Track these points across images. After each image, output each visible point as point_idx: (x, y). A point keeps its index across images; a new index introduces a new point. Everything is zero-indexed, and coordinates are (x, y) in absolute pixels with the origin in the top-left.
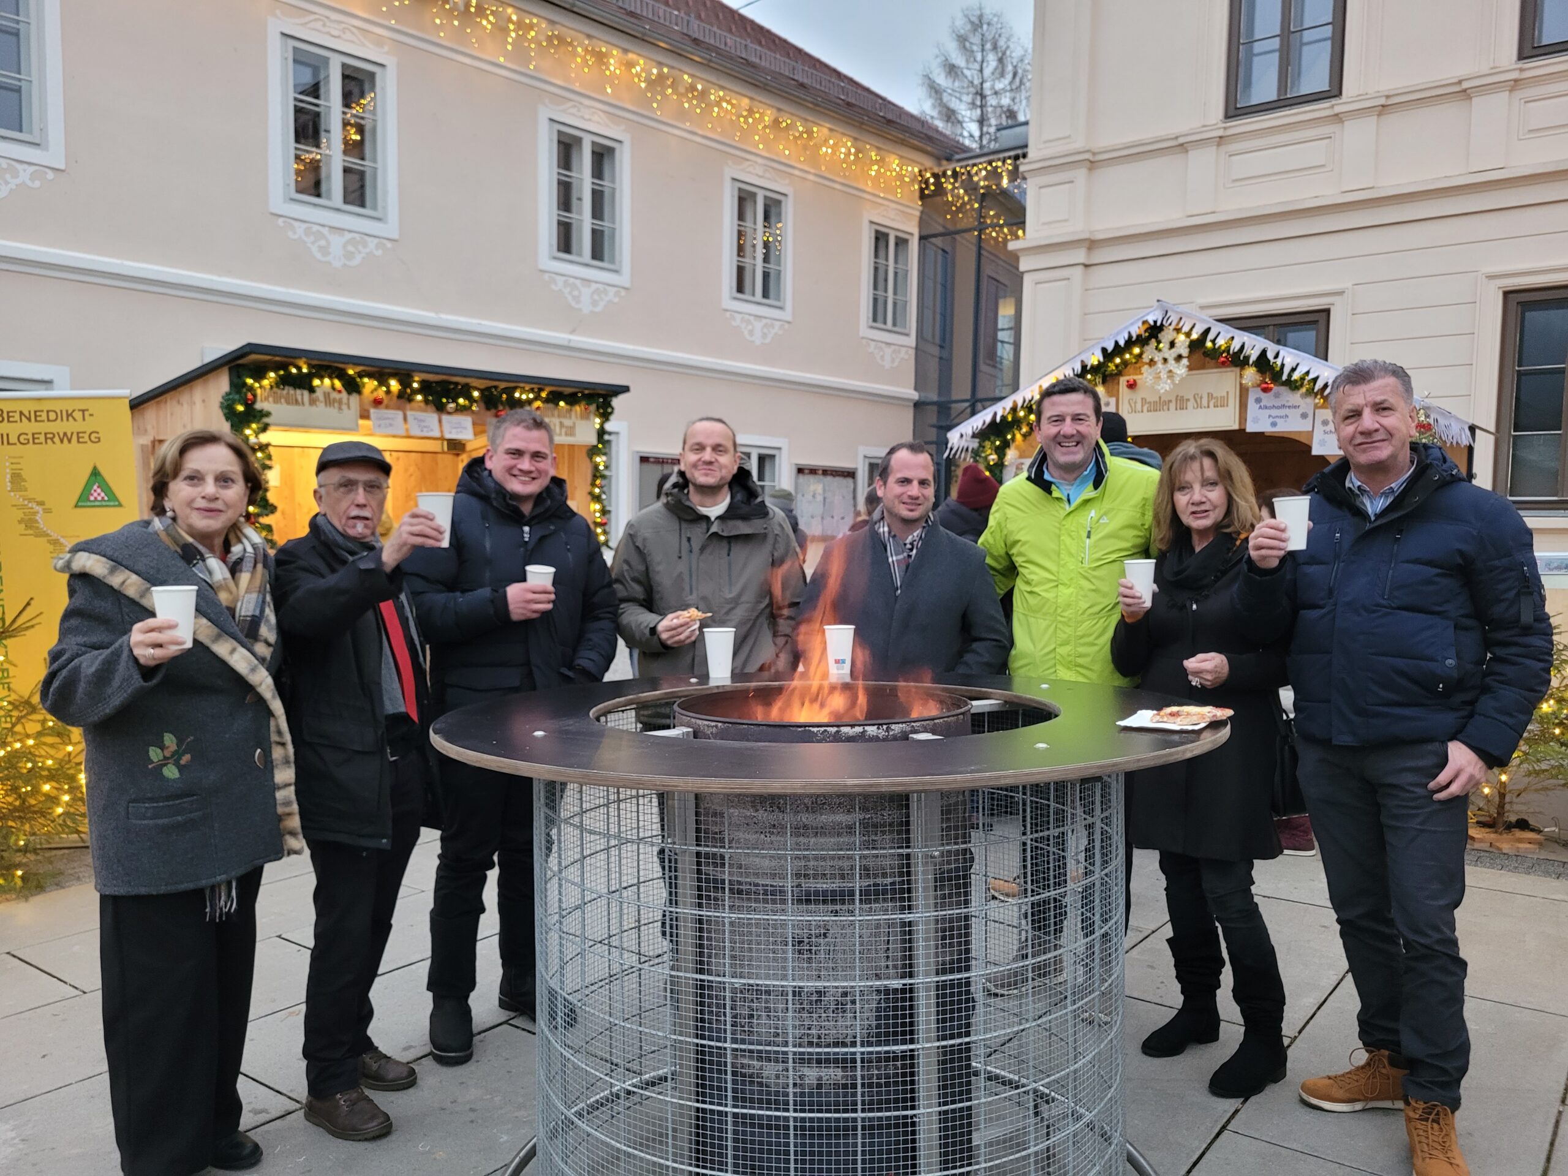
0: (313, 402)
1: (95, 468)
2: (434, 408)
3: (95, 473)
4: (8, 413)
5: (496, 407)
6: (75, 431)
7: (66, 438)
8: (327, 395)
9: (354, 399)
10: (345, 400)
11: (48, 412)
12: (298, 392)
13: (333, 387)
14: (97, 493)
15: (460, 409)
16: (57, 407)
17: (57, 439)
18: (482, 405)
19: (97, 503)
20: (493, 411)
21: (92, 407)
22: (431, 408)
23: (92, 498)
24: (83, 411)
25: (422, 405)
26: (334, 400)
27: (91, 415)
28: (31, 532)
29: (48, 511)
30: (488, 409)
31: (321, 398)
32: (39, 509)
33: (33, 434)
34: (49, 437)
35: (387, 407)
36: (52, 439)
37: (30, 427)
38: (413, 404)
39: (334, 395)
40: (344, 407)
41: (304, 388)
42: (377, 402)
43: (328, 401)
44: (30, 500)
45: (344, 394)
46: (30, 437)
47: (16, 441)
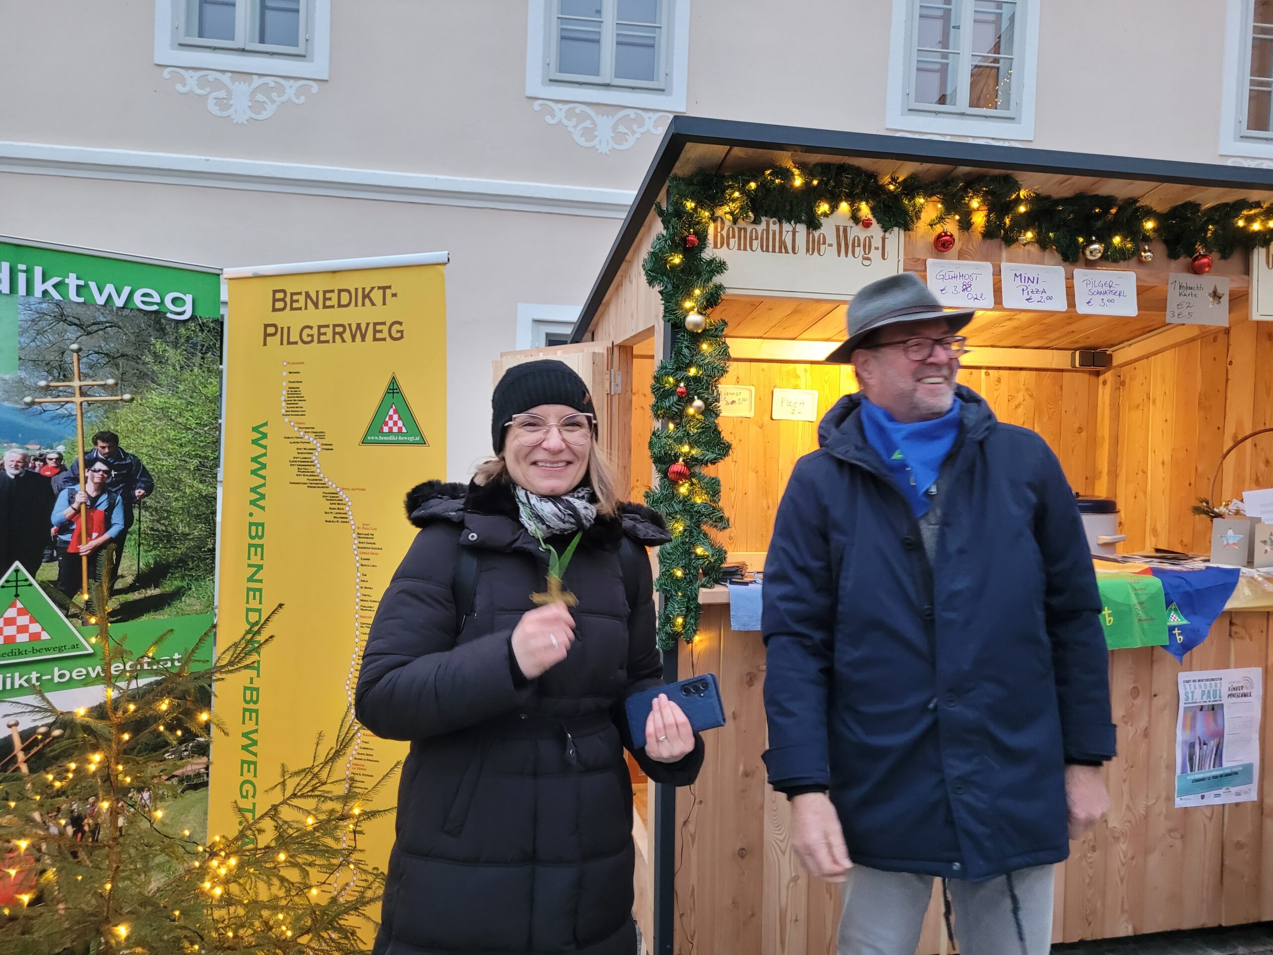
0: (813, 247)
1: (394, 380)
2: (1059, 257)
3: (394, 389)
4: (292, 294)
5: (1190, 252)
6: (372, 321)
7: (359, 332)
8: (842, 233)
9: (896, 236)
10: (877, 242)
11: (340, 291)
12: (787, 227)
13: (855, 218)
14: (395, 422)
15: (1112, 257)
16: (352, 283)
17: (347, 336)
18: (1160, 248)
19: (392, 438)
20: (1184, 260)
21: (395, 280)
22: (1053, 256)
23: (386, 429)
24: (384, 288)
25: (1034, 249)
26: (856, 243)
27: (394, 295)
28: (303, 479)
29: (328, 447)
30: (1173, 255)
31: (831, 239)
32: (316, 443)
33: (320, 327)
34: (339, 331)
35: (961, 256)
36: (341, 334)
37: (315, 317)
38: (1016, 249)
39: (856, 232)
40: (875, 255)
41: (798, 221)
42: (942, 244)
43: (845, 245)
44: (308, 429)
45: (876, 229)
46: (315, 332)
47: (297, 339)
